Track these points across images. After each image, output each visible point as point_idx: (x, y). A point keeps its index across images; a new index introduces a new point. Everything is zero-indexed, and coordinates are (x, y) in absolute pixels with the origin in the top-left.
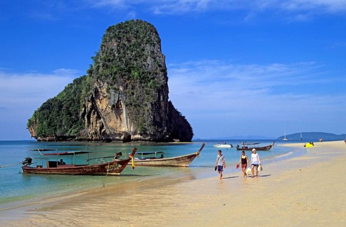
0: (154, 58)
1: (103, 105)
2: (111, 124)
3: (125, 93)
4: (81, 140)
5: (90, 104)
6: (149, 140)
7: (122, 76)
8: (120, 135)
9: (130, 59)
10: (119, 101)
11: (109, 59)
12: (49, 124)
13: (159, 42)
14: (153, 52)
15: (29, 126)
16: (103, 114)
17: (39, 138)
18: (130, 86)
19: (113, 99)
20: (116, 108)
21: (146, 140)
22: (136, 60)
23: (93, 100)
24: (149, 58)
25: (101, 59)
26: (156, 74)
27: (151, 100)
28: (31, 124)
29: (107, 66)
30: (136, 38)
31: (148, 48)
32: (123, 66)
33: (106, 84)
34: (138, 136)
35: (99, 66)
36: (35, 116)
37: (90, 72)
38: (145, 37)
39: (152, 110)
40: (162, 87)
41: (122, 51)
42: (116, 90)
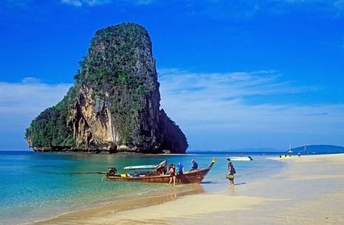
0: (144, 62)
1: (88, 112)
2: (97, 134)
3: (111, 100)
4: (76, 150)
5: (75, 112)
6: (136, 151)
7: (109, 81)
8: (107, 145)
9: (118, 63)
10: (103, 108)
11: (96, 64)
12: (45, 134)
13: (150, 45)
14: (142, 56)
15: (27, 136)
16: (89, 123)
17: (35, 148)
18: (116, 92)
19: (97, 105)
20: (101, 115)
21: (132, 151)
22: (125, 64)
23: (78, 108)
24: (138, 62)
25: (88, 64)
26: (145, 79)
27: (139, 107)
28: (28, 133)
29: (94, 71)
30: (125, 41)
31: (137, 51)
32: (109, 71)
33: (91, 90)
34: (123, 147)
35: (85, 71)
36: (32, 125)
37: (77, 77)
38: (134, 40)
39: (139, 118)
40: (151, 92)
41: (110, 55)
42: (102, 96)
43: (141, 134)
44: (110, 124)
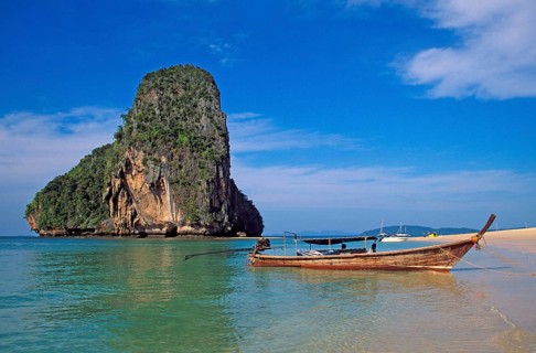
0: (211, 118)
1: (136, 183)
2: (148, 211)
3: (169, 167)
4: (102, 234)
5: (118, 182)
6: (204, 234)
7: (166, 142)
8: (161, 226)
9: (177, 118)
10: (159, 178)
11: (147, 119)
12: (57, 212)
13: (218, 95)
14: (209, 109)
15: (28, 214)
16: (136, 196)
17: (42, 231)
18: (176, 157)
19: (151, 173)
20: (156, 188)
21: (198, 234)
22: (186, 120)
23: (122, 175)
24: (204, 117)
25: (135, 118)
26: (214, 139)
27: (207, 176)
28: (30, 210)
29: (144, 129)
30: (185, 89)
31: (202, 102)
32: (167, 128)
33: (141, 153)
34: (187, 228)
35: (131, 128)
36: (37, 199)
37: (119, 136)
38: (198, 88)
39: (208, 190)
40: (222, 158)
41: (165, 107)
42: (157, 162)
43: (211, 212)
44: (168, 198)
